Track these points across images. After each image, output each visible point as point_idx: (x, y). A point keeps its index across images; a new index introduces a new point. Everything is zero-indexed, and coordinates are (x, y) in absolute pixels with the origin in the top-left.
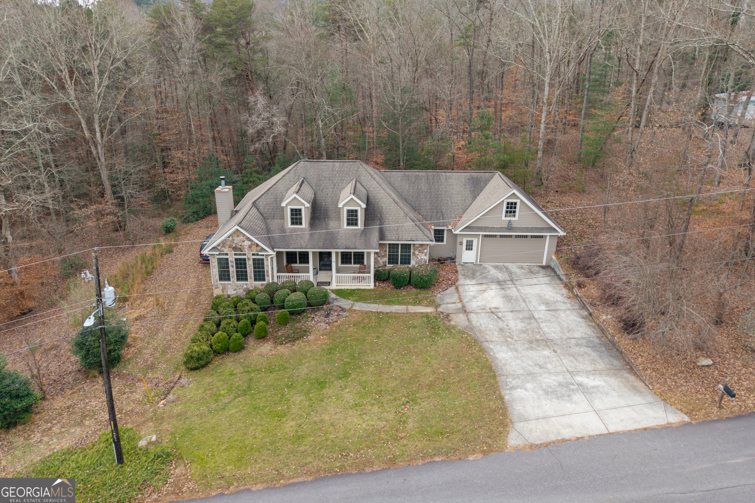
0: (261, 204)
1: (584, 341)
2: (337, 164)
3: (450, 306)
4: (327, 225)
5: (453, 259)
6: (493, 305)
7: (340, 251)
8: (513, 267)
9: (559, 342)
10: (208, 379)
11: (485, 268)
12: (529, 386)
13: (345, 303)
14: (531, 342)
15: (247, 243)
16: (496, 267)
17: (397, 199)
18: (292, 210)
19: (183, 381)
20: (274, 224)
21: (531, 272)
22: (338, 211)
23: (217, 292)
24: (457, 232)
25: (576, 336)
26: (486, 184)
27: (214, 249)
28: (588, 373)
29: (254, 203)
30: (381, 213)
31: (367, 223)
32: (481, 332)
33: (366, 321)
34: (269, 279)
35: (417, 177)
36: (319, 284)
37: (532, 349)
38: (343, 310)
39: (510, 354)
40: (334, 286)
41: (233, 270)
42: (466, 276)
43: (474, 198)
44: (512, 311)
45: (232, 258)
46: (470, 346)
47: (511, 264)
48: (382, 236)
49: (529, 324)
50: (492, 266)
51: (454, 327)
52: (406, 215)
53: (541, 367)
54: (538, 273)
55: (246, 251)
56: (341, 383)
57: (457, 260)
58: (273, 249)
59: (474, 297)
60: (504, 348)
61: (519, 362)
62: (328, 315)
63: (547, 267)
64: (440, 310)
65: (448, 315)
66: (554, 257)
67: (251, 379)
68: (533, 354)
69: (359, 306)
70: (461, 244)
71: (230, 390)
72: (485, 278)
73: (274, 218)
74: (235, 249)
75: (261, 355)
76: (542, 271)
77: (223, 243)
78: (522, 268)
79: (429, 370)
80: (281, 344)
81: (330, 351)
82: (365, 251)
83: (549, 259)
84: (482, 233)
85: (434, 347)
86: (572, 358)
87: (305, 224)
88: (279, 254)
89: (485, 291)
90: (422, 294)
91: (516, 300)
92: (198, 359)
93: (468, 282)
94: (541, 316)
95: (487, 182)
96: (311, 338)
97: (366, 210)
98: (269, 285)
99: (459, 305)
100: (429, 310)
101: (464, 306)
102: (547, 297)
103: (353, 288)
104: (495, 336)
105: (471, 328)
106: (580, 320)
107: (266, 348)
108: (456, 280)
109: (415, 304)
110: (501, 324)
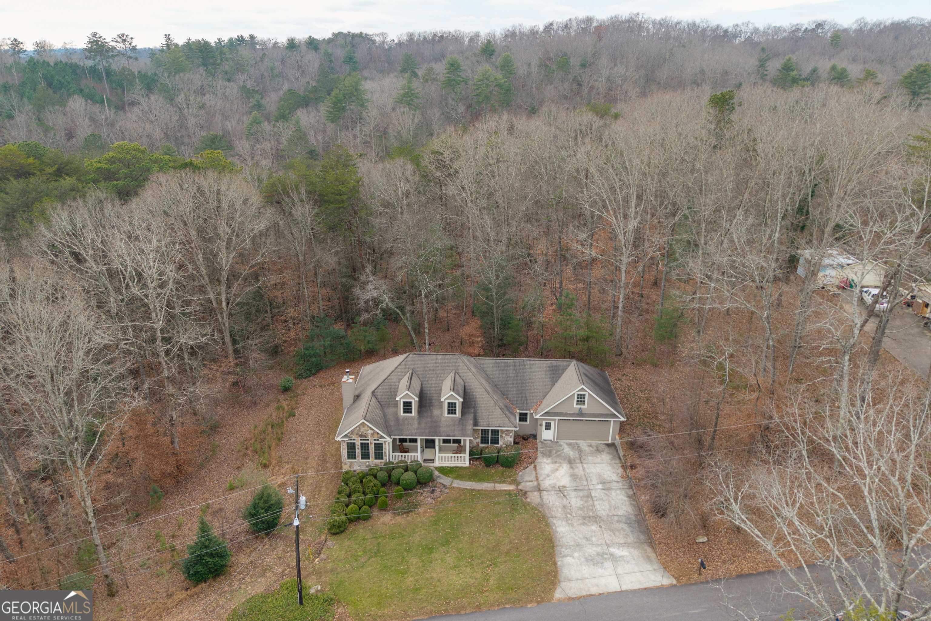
0: (378, 392)
1: (624, 518)
2: (440, 357)
3: (528, 484)
4: (432, 412)
5: (535, 436)
6: (562, 484)
7: (442, 438)
8: (583, 444)
9: (605, 518)
10: (347, 543)
11: (561, 446)
12: (576, 554)
13: (446, 480)
14: (584, 518)
15: (370, 432)
16: (569, 445)
17: (488, 388)
18: (404, 402)
19: (329, 543)
20: (390, 411)
21: (598, 450)
22: (441, 404)
23: (345, 468)
24: (538, 417)
25: (619, 513)
26: (563, 372)
27: (346, 436)
28: (620, 545)
29: (373, 392)
30: (475, 402)
31: (463, 413)
32: (549, 508)
33: (462, 497)
34: (386, 458)
35: (506, 364)
36: (425, 460)
37: (584, 524)
38: (445, 487)
39: (567, 528)
40: (437, 464)
41: (358, 451)
42: (544, 454)
43: (553, 384)
44: (575, 490)
45: (358, 442)
46: (539, 521)
47: (582, 442)
48: (476, 423)
49: (586, 502)
50: (567, 444)
51: (529, 504)
52: (496, 404)
53: (587, 539)
54: (603, 451)
55: (369, 438)
56: (444, 549)
57: (538, 437)
58: (390, 436)
59: (548, 476)
60: (564, 523)
61: (573, 535)
62: (432, 492)
63: (612, 445)
64: (520, 487)
65: (526, 493)
66: (617, 437)
67: (379, 544)
68: (584, 528)
69: (458, 484)
70: (541, 425)
71: (364, 552)
72: (559, 456)
73: (389, 406)
74: (361, 436)
75: (384, 524)
76: (607, 449)
77: (352, 432)
78: (591, 446)
79: (507, 540)
80: (398, 514)
81: (436, 523)
82: (462, 438)
83: (614, 438)
84: (557, 418)
85: (512, 522)
86: (611, 533)
87: (414, 413)
88: (394, 440)
89: (557, 470)
90: (508, 472)
91: (581, 479)
92: (339, 527)
93: (545, 460)
94: (597, 495)
95: (564, 369)
96: (421, 510)
97: (463, 403)
98: (386, 464)
99: (535, 483)
100: (511, 487)
101: (539, 484)
102: (605, 476)
103: (452, 465)
104: (558, 512)
105: (542, 505)
106: (626, 499)
107: (387, 518)
108: (536, 458)
109: (500, 482)
110: (565, 502)
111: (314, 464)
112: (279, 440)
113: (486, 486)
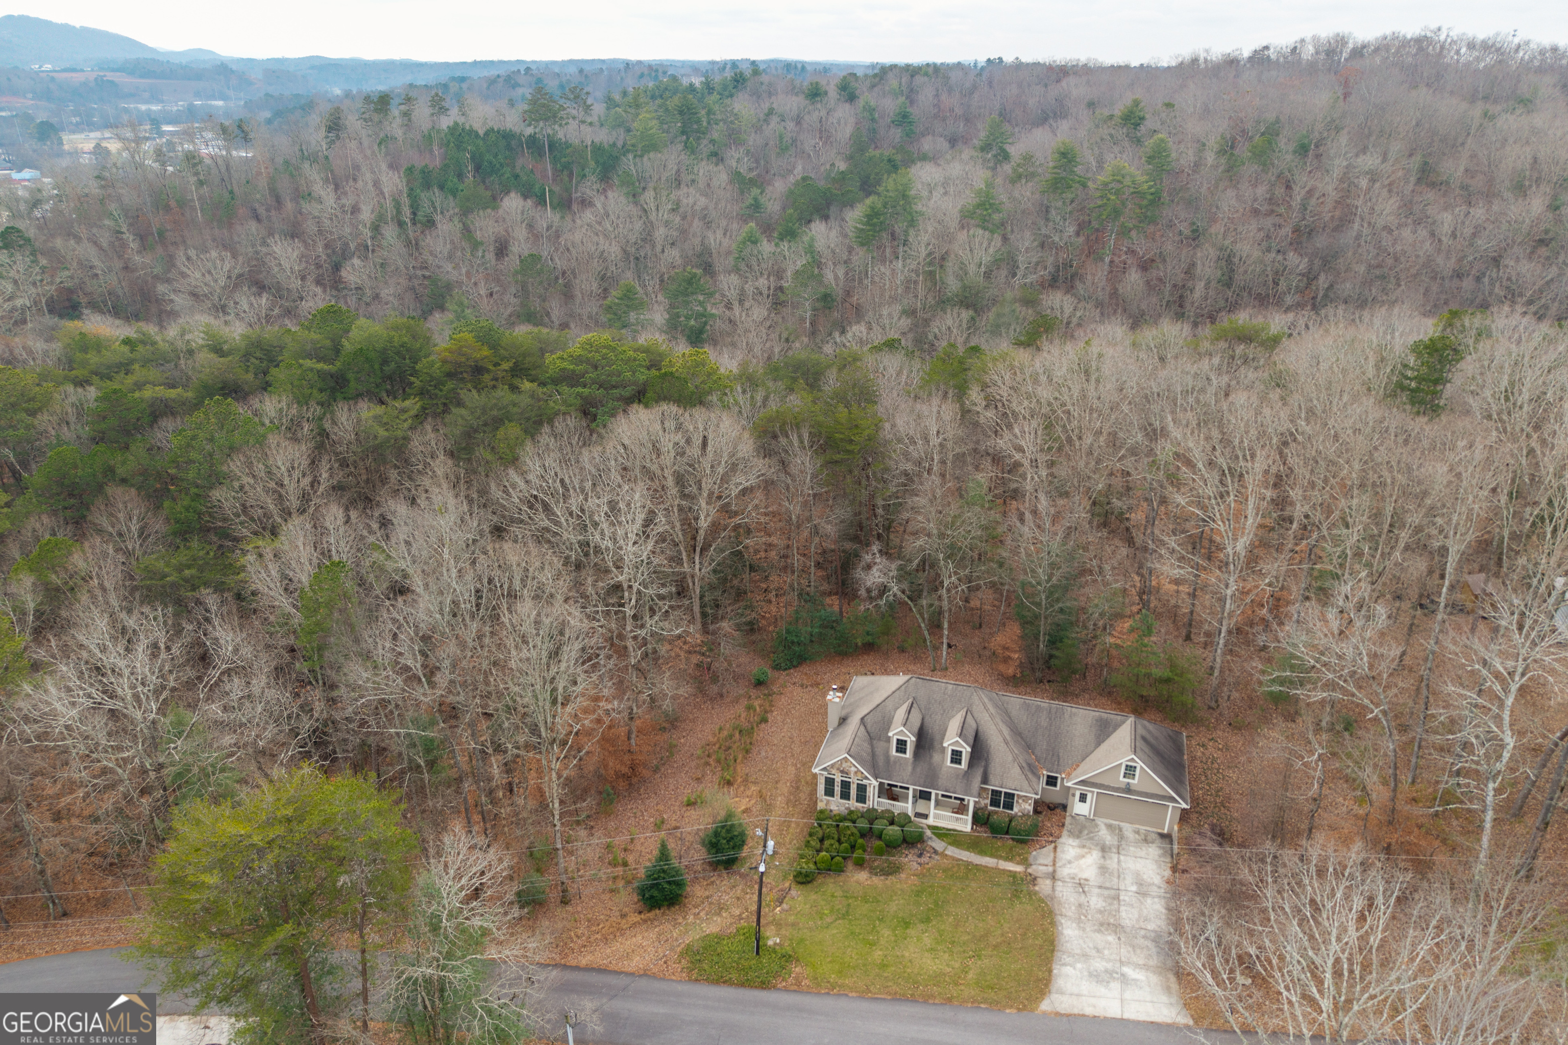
0: (868, 720)
1: (1153, 935)
2: (950, 687)
3: (1041, 868)
4: (931, 757)
5: (1064, 807)
6: (1085, 876)
7: (940, 793)
8: (1128, 829)
9: (1128, 930)
10: (813, 897)
11: (1097, 825)
12: (1079, 966)
13: (938, 845)
14: (1102, 924)
15: (853, 769)
16: (1109, 827)
17: (1008, 738)
18: (898, 740)
19: (793, 893)
20: (880, 746)
21: (1146, 840)
22: (943, 750)
23: (821, 806)
24: (1069, 784)
25: (1149, 927)
26: (1115, 730)
27: (824, 769)
29: (862, 719)
30: (988, 753)
31: (971, 765)
32: (1060, 903)
33: (955, 869)
34: (870, 804)
35: (1038, 708)
36: (918, 815)
37: (1099, 931)
38: (936, 852)
39: (1077, 932)
40: (931, 821)
41: (837, 789)
42: (1071, 834)
43: (1099, 743)
44: (1100, 887)
45: (838, 778)
46: (1043, 917)
47: (1128, 825)
48: (985, 780)
49: (1110, 904)
50: (1106, 825)
51: (1036, 893)
52: (1014, 760)
53: (1098, 951)
54: (1153, 842)
55: (852, 775)
56: (922, 926)
57: (1069, 809)
58: (876, 778)
59: (1070, 862)
60: (1074, 925)
61: (1081, 942)
62: (920, 856)
63: (1166, 837)
64: (1030, 870)
65: (1035, 879)
66: (1176, 828)
67: (849, 905)
68: (1098, 936)
69: (952, 851)
70: (1074, 795)
71: (832, 911)
72: (1091, 839)
73: (879, 739)
74: (842, 772)
75: (858, 882)
76: (1158, 840)
77: (832, 766)
78: (1137, 832)
79: (999, 932)
80: (876, 874)
81: (918, 893)
82: (965, 797)
83: (1171, 827)
84: (1096, 790)
85: (1010, 911)
86: (1130, 949)
87: (909, 754)
88: (881, 784)
89: (1083, 856)
90: (1019, 849)
91: (1111, 874)
92: (806, 876)
93: (1070, 841)
94: (1126, 898)
95: (1117, 726)
96: (903, 876)
97: (972, 753)
98: (869, 810)
99: (1051, 869)
100: (1019, 869)
101: (1054, 871)
102: (1145, 877)
103: (950, 827)
104: (1070, 910)
105: (1052, 898)
106: (1164, 911)
107: (862, 876)
108: (1059, 837)
109: (1007, 859)
110: (1083, 899)
111: (785, 790)
112: (747, 752)
113: (988, 861)
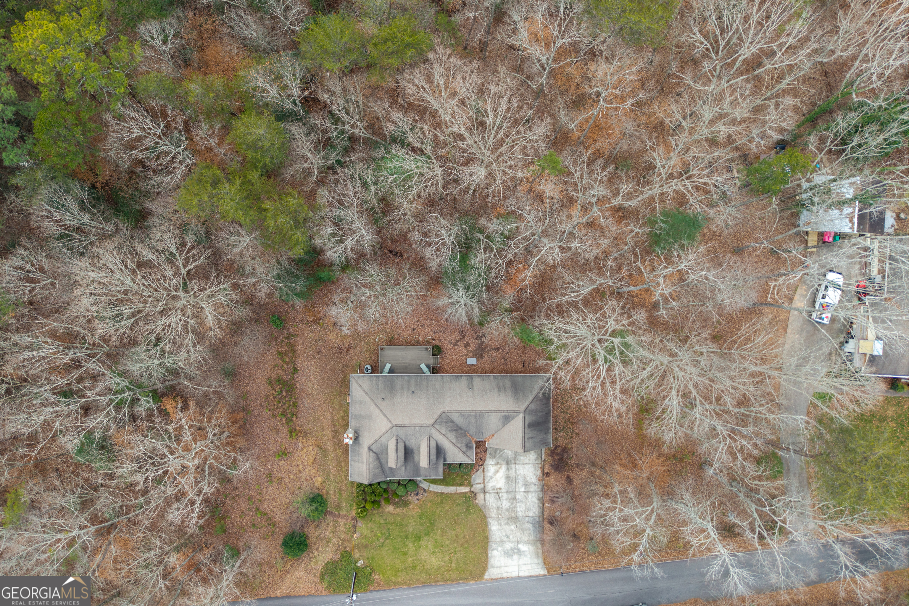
1: (532, 519)
3: (478, 486)
6: (498, 486)
9: (520, 519)
10: (370, 524)
12: (499, 549)
13: (425, 485)
14: (508, 519)
19: (359, 523)
25: (530, 515)
28: (525, 542)
30: (445, 451)
32: (489, 509)
33: (436, 499)
35: (469, 415)
37: (507, 524)
38: (425, 490)
39: (497, 527)
43: (504, 425)
44: (507, 492)
46: (482, 521)
49: (512, 503)
51: (477, 505)
52: (459, 451)
53: (507, 537)
59: (491, 478)
60: (496, 523)
61: (500, 533)
62: (417, 494)
64: (472, 489)
65: (476, 495)
69: (434, 488)
71: (381, 534)
72: (501, 456)
75: (389, 512)
80: (397, 507)
86: (522, 532)
89: (498, 471)
91: (512, 481)
93: (491, 462)
94: (520, 497)
96: (411, 506)
99: (482, 485)
100: (467, 490)
105: (485, 506)
106: (537, 501)
108: (484, 461)
109: (461, 485)
110: (499, 503)
113: (451, 489)
